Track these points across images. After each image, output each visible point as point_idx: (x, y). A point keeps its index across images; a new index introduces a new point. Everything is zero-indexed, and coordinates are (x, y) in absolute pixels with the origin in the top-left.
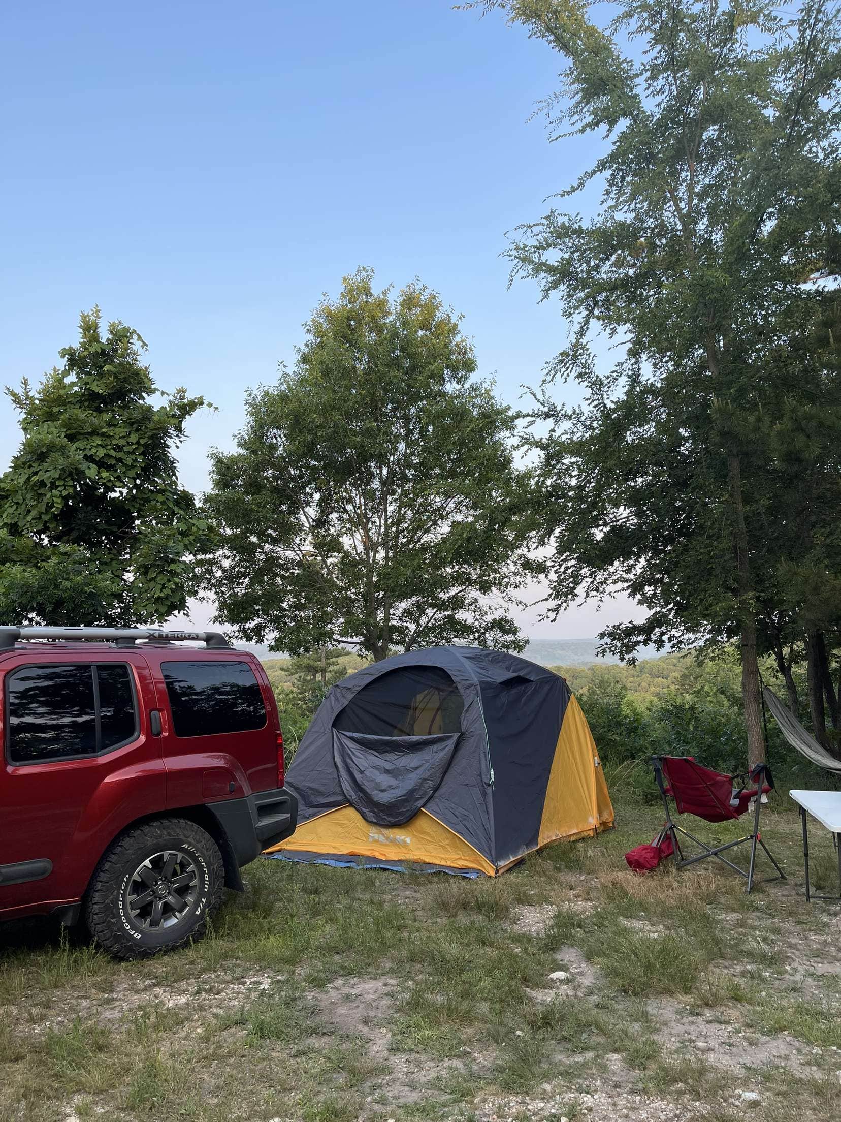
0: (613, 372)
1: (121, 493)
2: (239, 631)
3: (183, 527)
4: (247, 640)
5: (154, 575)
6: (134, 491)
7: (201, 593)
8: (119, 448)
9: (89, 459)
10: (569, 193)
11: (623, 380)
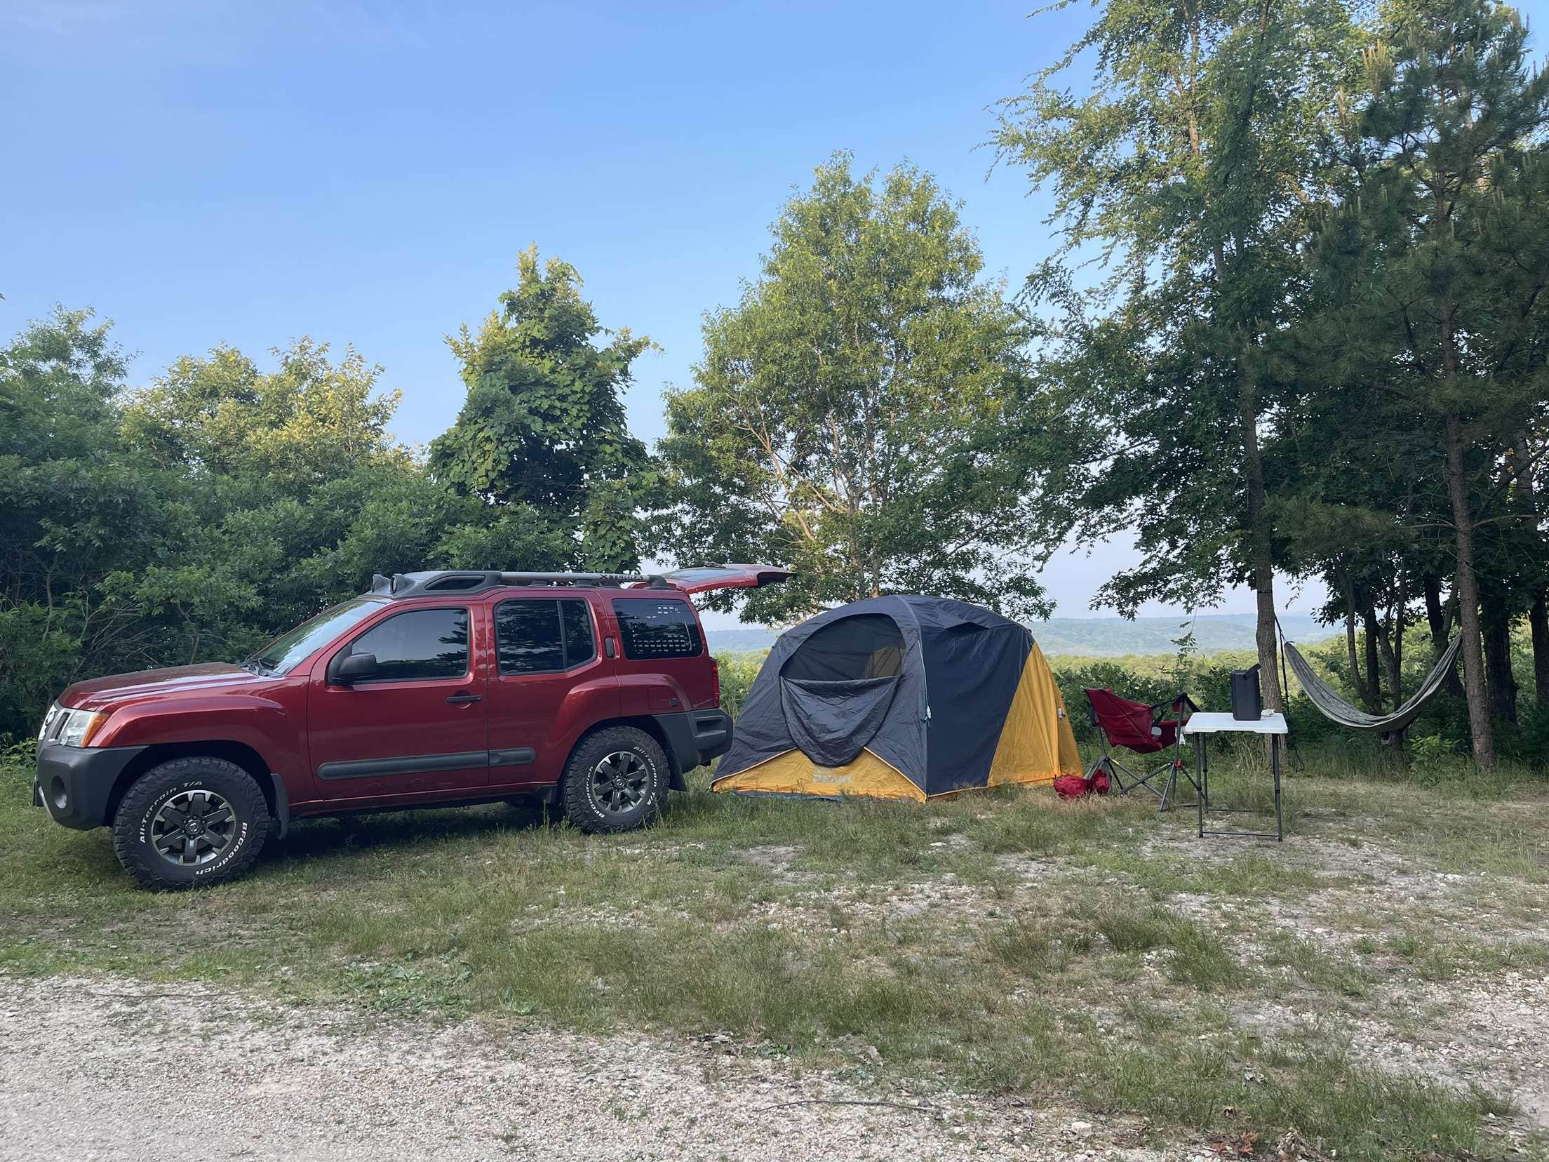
0: (1111, 278)
1: (568, 445)
2: (705, 600)
3: (634, 481)
4: (715, 610)
5: (603, 532)
6: (581, 442)
7: (660, 555)
8: (562, 398)
9: (533, 412)
10: (1053, 71)
11: (1124, 287)
